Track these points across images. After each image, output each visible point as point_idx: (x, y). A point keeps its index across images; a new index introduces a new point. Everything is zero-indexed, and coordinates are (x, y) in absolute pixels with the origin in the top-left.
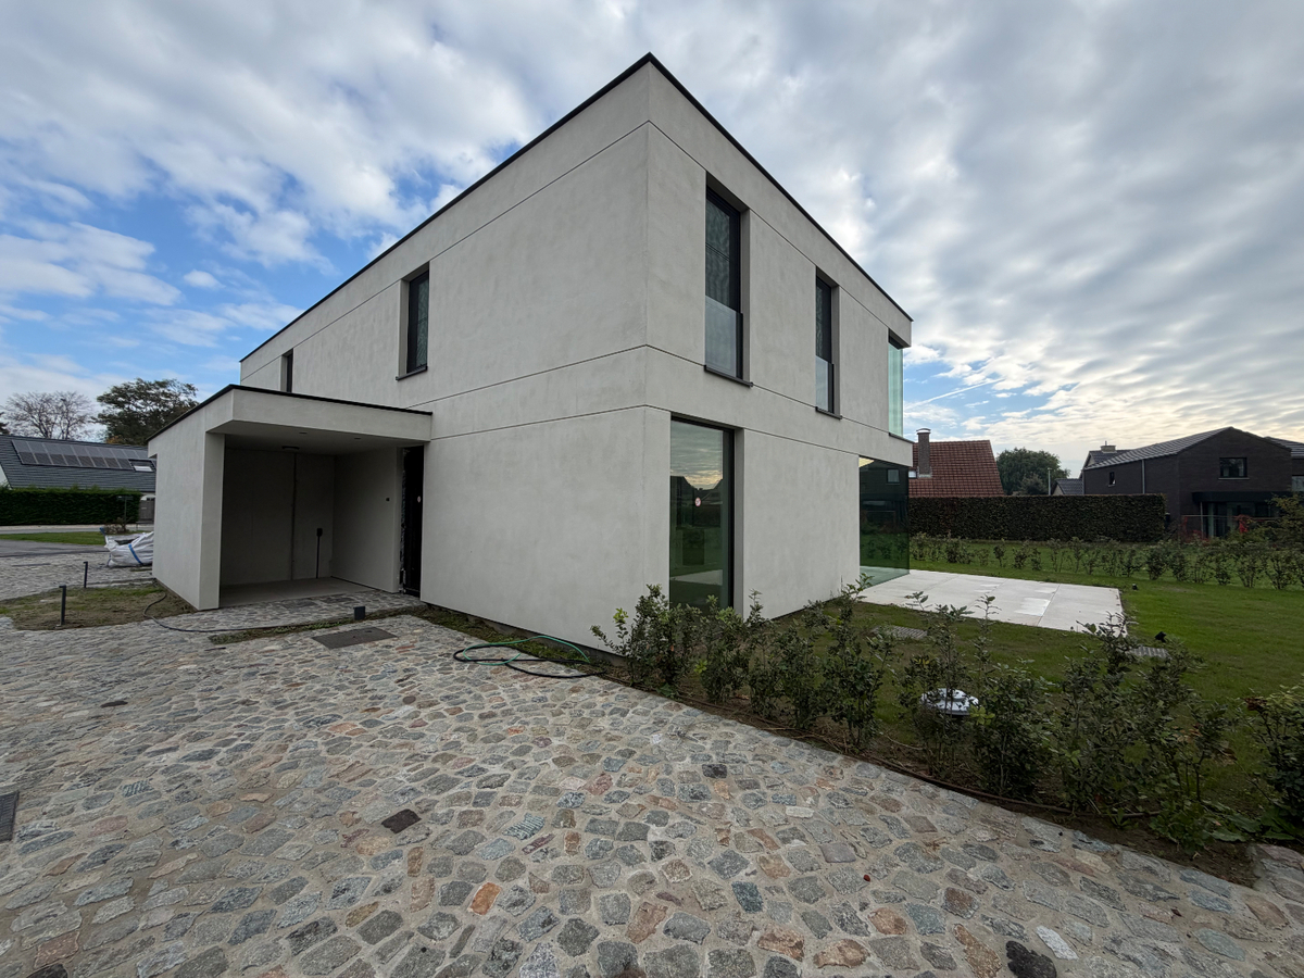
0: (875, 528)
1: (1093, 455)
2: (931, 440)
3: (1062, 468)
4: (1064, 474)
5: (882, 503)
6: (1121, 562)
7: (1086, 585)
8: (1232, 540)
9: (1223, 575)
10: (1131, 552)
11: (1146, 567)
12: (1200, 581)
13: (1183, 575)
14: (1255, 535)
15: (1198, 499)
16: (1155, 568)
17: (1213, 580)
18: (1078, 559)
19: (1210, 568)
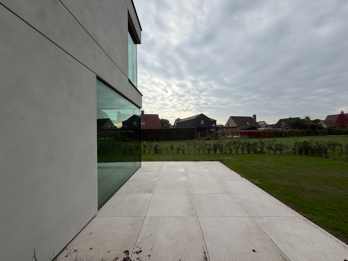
0: (129, 139)
1: (176, 120)
2: (144, 114)
3: (170, 123)
4: (170, 124)
5: (132, 132)
6: (207, 148)
7: (208, 161)
8: (207, 137)
9: (231, 150)
10: (210, 145)
11: (213, 149)
12: (226, 153)
13: (222, 151)
14: (210, 136)
15: (198, 129)
16: (215, 149)
17: (228, 152)
18: (195, 148)
19: (228, 148)
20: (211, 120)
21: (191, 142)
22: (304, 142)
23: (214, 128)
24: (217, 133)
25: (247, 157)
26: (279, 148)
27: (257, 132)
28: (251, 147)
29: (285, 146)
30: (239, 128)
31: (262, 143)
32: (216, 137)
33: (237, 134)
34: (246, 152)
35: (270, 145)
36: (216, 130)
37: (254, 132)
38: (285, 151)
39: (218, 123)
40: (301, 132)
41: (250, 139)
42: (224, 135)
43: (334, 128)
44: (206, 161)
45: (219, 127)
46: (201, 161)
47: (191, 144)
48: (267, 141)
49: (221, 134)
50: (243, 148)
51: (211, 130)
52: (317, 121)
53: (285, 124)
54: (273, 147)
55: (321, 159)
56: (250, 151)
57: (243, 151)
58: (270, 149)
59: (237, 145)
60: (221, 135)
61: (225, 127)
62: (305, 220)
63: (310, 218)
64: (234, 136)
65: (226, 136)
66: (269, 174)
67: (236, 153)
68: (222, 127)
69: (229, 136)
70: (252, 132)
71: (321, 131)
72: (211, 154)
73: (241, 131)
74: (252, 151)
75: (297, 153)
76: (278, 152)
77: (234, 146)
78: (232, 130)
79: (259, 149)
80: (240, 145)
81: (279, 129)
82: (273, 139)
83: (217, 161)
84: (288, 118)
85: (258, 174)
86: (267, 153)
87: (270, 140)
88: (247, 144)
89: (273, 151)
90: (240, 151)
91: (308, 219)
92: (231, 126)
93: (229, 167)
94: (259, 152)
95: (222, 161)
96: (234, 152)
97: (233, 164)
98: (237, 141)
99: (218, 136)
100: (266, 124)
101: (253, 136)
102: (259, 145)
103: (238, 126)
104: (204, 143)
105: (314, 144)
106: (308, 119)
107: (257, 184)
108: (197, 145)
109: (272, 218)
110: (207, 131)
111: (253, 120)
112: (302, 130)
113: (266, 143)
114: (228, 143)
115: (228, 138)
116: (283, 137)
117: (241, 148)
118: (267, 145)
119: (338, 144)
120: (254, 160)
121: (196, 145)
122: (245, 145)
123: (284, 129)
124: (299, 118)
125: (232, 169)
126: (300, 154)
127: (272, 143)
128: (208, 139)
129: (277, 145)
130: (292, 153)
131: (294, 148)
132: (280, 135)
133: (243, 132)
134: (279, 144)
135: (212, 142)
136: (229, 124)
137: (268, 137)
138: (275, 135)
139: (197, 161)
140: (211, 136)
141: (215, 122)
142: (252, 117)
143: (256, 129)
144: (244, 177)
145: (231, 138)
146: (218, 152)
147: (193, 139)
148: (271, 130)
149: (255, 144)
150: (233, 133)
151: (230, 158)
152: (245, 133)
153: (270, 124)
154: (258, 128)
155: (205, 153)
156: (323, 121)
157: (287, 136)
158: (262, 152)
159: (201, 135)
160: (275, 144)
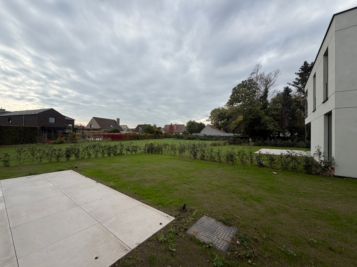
6: (55, 155)
7: (55, 171)
8: (58, 141)
9: (90, 154)
10: (60, 150)
11: (65, 155)
12: (83, 158)
13: (78, 156)
14: (63, 139)
15: (43, 129)
16: (68, 155)
17: (86, 156)
18: (34, 156)
19: (86, 152)
20: (66, 118)
21: (26, 147)
22: (151, 144)
23: (70, 128)
24: (75, 135)
25: (106, 160)
26: (135, 149)
27: (120, 135)
28: (111, 150)
29: (139, 147)
30: (103, 131)
31: (122, 146)
32: (73, 140)
33: (99, 136)
34: (106, 155)
35: (128, 147)
36: (73, 131)
37: (117, 136)
38: (139, 151)
39: (76, 123)
40: (151, 136)
41: (113, 142)
42: (84, 137)
43: (168, 134)
44: (51, 172)
45: (78, 128)
46: (41, 173)
47: (25, 151)
48: (126, 143)
49: (80, 136)
50: (103, 151)
51: (67, 131)
52: (160, 128)
53: (142, 129)
54: (130, 149)
55: (159, 155)
56: (110, 154)
57: (104, 155)
58: (128, 150)
59: (97, 148)
60: (81, 138)
61: (86, 128)
62: (143, 205)
63: (146, 202)
64: (97, 139)
65: (87, 139)
66: (124, 173)
67: (96, 157)
68: (82, 128)
69: (90, 139)
70: (115, 135)
71: (161, 135)
72: (61, 162)
73: (105, 134)
74: (112, 154)
75: (146, 152)
76: (134, 153)
77: (93, 150)
78: (94, 133)
79: (118, 152)
80: (101, 148)
81: (137, 133)
82: (130, 142)
83: (69, 169)
84: (143, 124)
85: (114, 176)
86: (126, 154)
87: (128, 143)
88: (108, 147)
89: (130, 152)
90: (100, 155)
91: (145, 204)
92: (93, 128)
93: (83, 174)
94: (119, 154)
95: (75, 169)
96: (93, 156)
97: (89, 170)
98: (97, 144)
99: (76, 139)
100: (128, 128)
101: (116, 139)
102: (119, 147)
103: (101, 129)
104: (51, 148)
105: (156, 145)
106: (155, 126)
107: (111, 186)
108: (38, 152)
109: (119, 215)
110: (61, 132)
111: (117, 123)
112: (152, 134)
113: (125, 146)
114: (86, 147)
115: (88, 141)
116: (139, 139)
117: (102, 151)
118: (126, 147)
119: (167, 145)
120: (113, 162)
121: (36, 152)
122: (106, 148)
123: (141, 133)
124: (150, 125)
125: (87, 176)
126: (148, 153)
127: (130, 145)
128: (59, 143)
129: (133, 147)
130: (143, 152)
131: (144, 149)
132: (137, 138)
133: (106, 135)
134: (135, 146)
135: (64, 147)
136: (91, 125)
137: (128, 140)
138: (133, 138)
139: (35, 174)
140: (66, 139)
141: (72, 121)
142: (116, 121)
143: (119, 132)
144: (100, 182)
145: (93, 141)
146: (73, 158)
147: (32, 142)
148: (132, 133)
149: (116, 147)
150: (95, 135)
151: (87, 164)
152: (109, 136)
153: (131, 128)
154: (121, 132)
155: (51, 162)
156: (162, 128)
157: (142, 139)
158: (121, 154)
159: (48, 137)
160: (132, 146)
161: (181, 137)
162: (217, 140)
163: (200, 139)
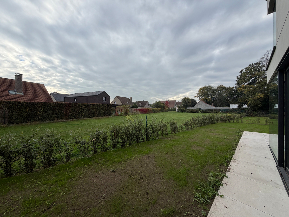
37: (145, 110)
71: (165, 109)
103: (123, 105)
111: (130, 100)
112: (160, 109)
136: (114, 102)
137: (150, 113)
161: (184, 110)
162: (217, 112)
163: (201, 112)
